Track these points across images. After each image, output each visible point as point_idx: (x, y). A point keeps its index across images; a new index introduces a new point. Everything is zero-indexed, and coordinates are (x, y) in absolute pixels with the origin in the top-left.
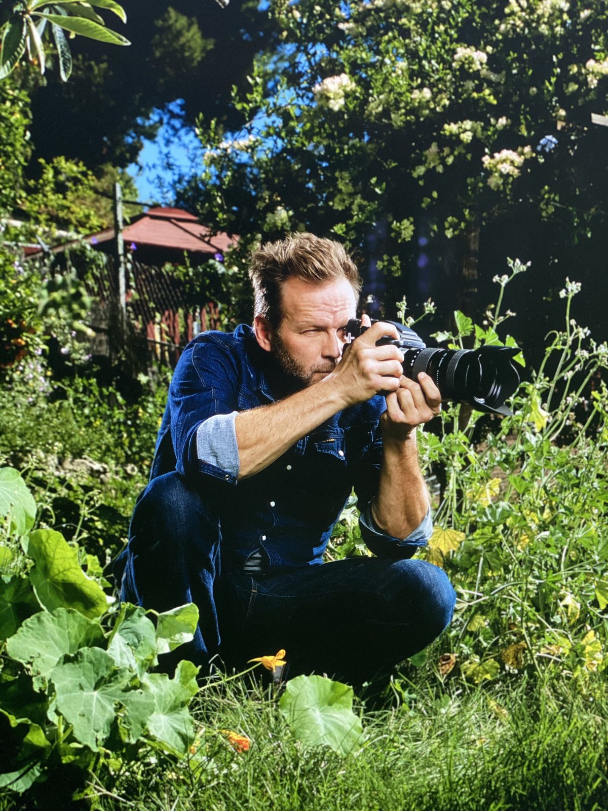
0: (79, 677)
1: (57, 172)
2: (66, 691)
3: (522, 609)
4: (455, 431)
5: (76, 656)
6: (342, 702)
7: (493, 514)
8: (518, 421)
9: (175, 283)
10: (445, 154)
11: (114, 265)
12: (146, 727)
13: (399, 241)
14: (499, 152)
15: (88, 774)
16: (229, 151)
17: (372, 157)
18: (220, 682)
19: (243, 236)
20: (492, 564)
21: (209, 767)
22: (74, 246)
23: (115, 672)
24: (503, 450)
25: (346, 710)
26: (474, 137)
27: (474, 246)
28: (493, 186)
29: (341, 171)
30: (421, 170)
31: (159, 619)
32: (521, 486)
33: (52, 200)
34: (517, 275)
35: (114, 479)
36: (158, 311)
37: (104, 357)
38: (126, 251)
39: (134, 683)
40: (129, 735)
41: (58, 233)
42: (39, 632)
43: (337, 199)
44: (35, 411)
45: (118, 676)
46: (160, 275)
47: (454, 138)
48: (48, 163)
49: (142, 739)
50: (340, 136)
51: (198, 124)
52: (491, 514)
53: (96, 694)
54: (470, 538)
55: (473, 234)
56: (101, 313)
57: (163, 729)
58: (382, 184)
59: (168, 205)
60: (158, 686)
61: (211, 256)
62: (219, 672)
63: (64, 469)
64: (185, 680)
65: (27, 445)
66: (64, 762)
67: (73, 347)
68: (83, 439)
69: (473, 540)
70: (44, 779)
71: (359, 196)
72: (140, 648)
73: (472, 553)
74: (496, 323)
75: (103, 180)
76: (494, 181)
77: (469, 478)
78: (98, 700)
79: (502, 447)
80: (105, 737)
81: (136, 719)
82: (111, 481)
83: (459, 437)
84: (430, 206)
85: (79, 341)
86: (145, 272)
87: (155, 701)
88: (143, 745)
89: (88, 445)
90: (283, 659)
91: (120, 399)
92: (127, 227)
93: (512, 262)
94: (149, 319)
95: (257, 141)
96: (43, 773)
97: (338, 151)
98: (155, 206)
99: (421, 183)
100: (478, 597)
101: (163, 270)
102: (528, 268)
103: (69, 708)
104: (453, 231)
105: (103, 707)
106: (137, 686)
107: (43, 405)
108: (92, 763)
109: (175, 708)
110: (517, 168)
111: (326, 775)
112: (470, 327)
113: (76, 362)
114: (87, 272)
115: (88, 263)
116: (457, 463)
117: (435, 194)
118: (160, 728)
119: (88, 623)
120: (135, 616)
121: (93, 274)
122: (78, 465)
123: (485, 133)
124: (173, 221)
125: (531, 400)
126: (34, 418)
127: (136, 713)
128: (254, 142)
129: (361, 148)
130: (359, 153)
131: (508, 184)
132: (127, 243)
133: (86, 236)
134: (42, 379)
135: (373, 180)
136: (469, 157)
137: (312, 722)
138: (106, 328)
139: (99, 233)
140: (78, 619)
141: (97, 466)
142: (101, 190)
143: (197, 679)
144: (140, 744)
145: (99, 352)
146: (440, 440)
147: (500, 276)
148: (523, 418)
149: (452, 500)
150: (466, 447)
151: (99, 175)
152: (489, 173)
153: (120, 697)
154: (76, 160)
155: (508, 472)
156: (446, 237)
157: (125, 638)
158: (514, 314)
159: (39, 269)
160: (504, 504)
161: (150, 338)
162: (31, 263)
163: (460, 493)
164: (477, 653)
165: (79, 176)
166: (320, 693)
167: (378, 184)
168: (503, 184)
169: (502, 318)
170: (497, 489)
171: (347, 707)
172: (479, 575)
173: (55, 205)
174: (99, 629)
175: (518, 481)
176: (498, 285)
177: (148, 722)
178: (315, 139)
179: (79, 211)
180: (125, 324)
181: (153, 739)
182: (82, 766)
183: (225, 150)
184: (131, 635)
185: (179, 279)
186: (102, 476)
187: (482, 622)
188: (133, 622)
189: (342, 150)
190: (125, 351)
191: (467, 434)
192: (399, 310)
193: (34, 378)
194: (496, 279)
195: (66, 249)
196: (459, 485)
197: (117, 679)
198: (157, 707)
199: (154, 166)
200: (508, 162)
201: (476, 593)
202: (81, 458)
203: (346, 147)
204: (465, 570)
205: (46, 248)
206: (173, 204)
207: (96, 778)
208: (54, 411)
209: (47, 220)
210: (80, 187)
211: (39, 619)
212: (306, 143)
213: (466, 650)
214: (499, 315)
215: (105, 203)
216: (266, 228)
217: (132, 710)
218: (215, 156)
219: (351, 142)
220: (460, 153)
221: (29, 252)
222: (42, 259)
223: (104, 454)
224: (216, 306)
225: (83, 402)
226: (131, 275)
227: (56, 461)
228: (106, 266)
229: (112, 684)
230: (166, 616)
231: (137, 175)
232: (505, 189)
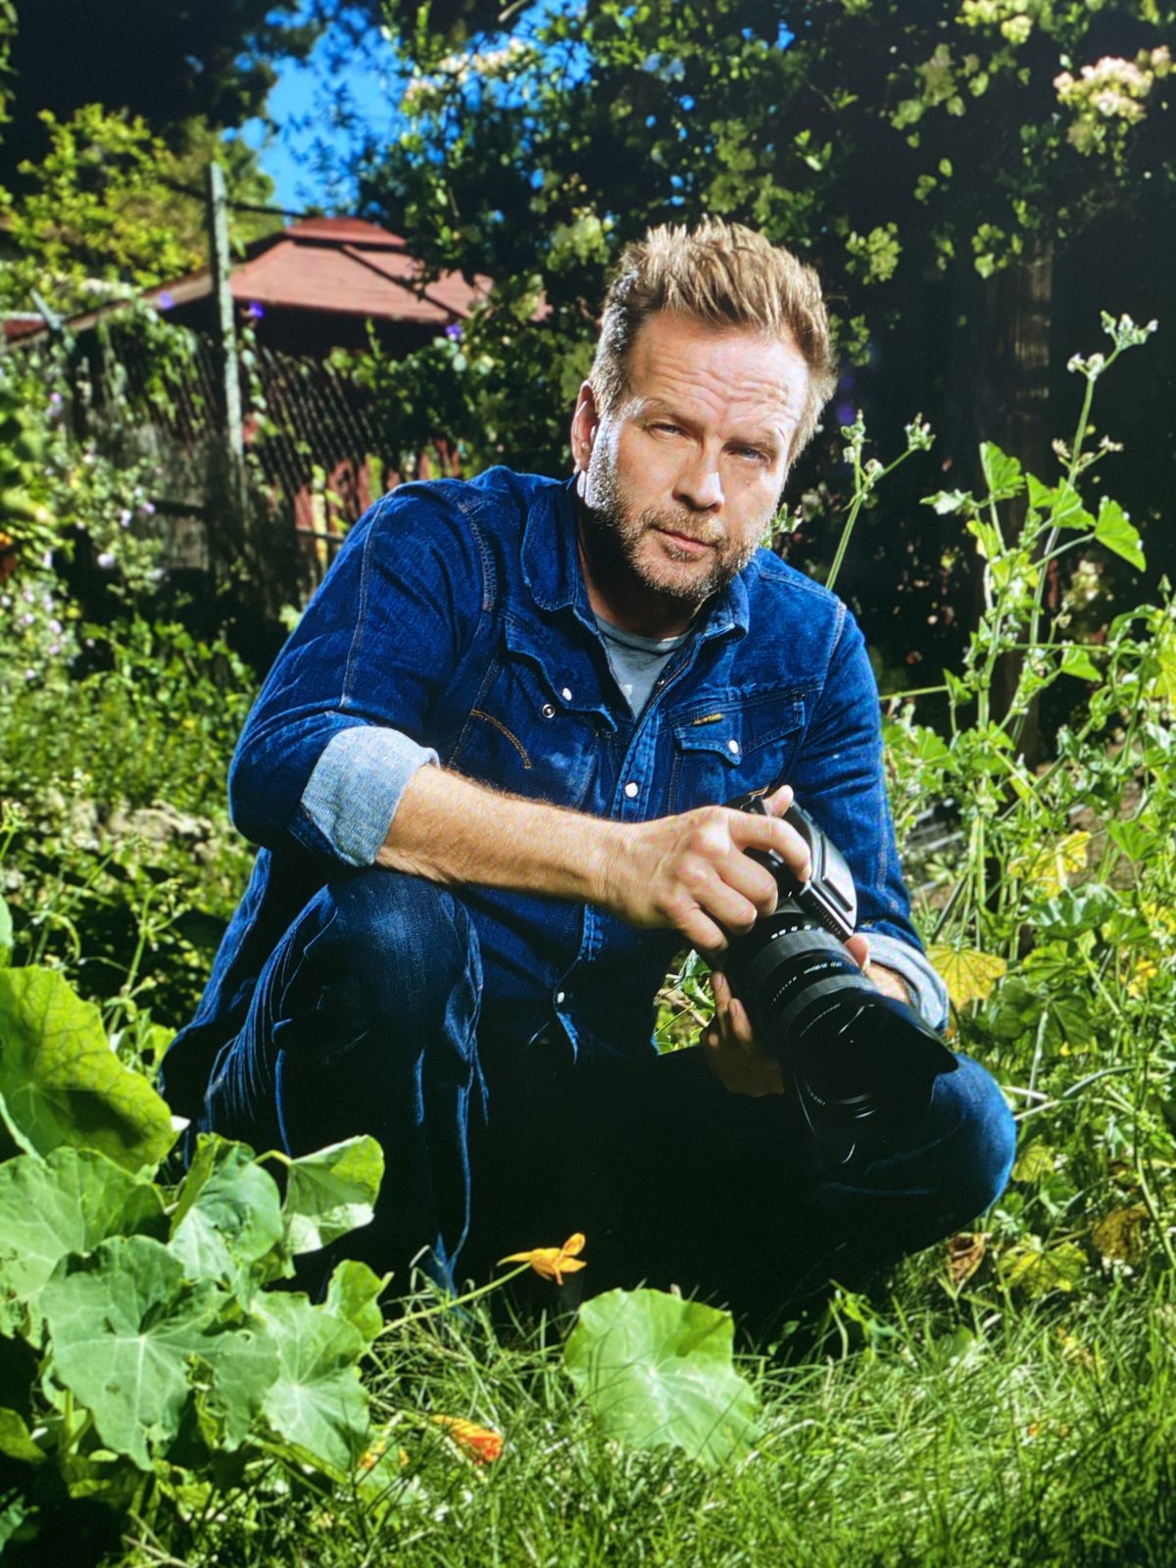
0: (105, 1304)
1: (82, 142)
2: (75, 1335)
3: (1137, 1128)
4: (979, 723)
5: (95, 1258)
6: (709, 1349)
7: (1067, 911)
8: (1128, 697)
9: (356, 395)
10: (967, 72)
11: (212, 358)
12: (262, 1412)
13: (866, 280)
14: (1094, 64)
15: (129, 1520)
16: (464, 77)
17: (796, 83)
18: (436, 1310)
19: (499, 280)
20: (1069, 1028)
21: (405, 1500)
22: (120, 313)
23: (186, 1292)
24: (1094, 766)
25: (720, 1367)
26: (1035, 28)
27: (1041, 289)
28: (1080, 144)
29: (725, 119)
30: (911, 111)
31: (293, 1173)
32: (1136, 843)
33: (71, 209)
34: (1123, 352)
35: (226, 854)
36: (319, 463)
37: (198, 572)
38: (240, 322)
39: (230, 1315)
40: (221, 1430)
41: (87, 285)
42: (15, 1202)
43: (716, 186)
44: (42, 700)
45: (193, 1300)
46: (320, 376)
47: (987, 33)
48: (61, 120)
49: (250, 1439)
50: (721, 33)
51: (388, 16)
52: (1062, 912)
53: (143, 1341)
54: (1019, 969)
55: (1038, 263)
56: (187, 468)
57: (299, 1415)
58: (822, 147)
59: (341, 212)
60: (285, 1320)
61: (439, 329)
62: (431, 1287)
63: (111, 832)
64: (352, 1306)
65: (24, 778)
66: (74, 1494)
67: (125, 548)
68: (154, 762)
69: (1025, 973)
70: (30, 1533)
71: (768, 180)
72: (244, 1235)
73: (1025, 1002)
74: (1075, 470)
75: (188, 159)
76: (1084, 134)
77: (1015, 833)
78: (148, 1354)
79: (1091, 758)
80: (166, 1436)
81: (238, 1396)
82: (219, 858)
83: (991, 736)
84: (933, 194)
85: (140, 537)
86: (283, 369)
87: (279, 1354)
88: (254, 1453)
89: (165, 777)
90: (578, 1257)
91: (238, 668)
92: (239, 267)
93: (1113, 322)
94: (297, 481)
95: (527, 53)
96: (28, 1520)
97: (715, 70)
98: (312, 215)
99: (913, 141)
100: (1036, 1103)
101: (326, 364)
102: (1151, 335)
103: (83, 1373)
104: (995, 261)
105: (161, 1372)
106: (237, 1322)
107: (62, 686)
108: (138, 1495)
109: (327, 1368)
110: (1138, 100)
111: (672, 1514)
112: (1017, 479)
113: (132, 585)
114: (149, 375)
115: (152, 353)
116: (987, 799)
117: (946, 167)
118: (293, 1414)
119: (128, 1183)
120: (230, 1163)
121: (165, 380)
122: (144, 822)
123: (1060, 19)
124: (350, 249)
125: (1158, 645)
126: (39, 716)
127: (237, 1383)
128: (521, 57)
129: (771, 64)
130: (766, 74)
131: (1117, 138)
132: (240, 304)
133: (150, 291)
134: (54, 625)
135: (804, 137)
136: (1024, 75)
137: (641, 1393)
138: (200, 504)
139: (178, 281)
140: (106, 1174)
141: (187, 824)
142: (182, 181)
143: (380, 1301)
144: (250, 1453)
145: (184, 560)
146: (947, 742)
147: (1085, 357)
148: (1141, 688)
149: (975, 884)
150: (1006, 761)
151: (179, 145)
152: (1071, 114)
153: (197, 1347)
154: (125, 112)
155: (1107, 815)
156: (978, 275)
157: (210, 1214)
158: (1118, 447)
159: (39, 373)
160: (1097, 889)
161: (303, 527)
162: (20, 356)
163: (994, 868)
164: (1034, 1231)
165: (134, 151)
166: (658, 1328)
167: (815, 146)
168: (1106, 138)
169: (1089, 457)
170: (1081, 857)
171: (720, 1358)
172: (1038, 1054)
173: (79, 220)
174: (153, 1195)
175: (1129, 832)
176: (1080, 377)
177: (265, 1403)
178: (663, 43)
179: (137, 233)
180: (244, 496)
181: (276, 1439)
182: (114, 1502)
183: (452, 76)
184: (223, 1207)
185: (365, 386)
186: (200, 847)
187: (1047, 1159)
188: (225, 1176)
189: (726, 69)
190: (246, 558)
191: (1008, 730)
192: (848, 443)
193: (37, 625)
194: (1075, 363)
195: (102, 323)
196: (992, 849)
197: (190, 1306)
198: (284, 1367)
199: (308, 123)
200: (1116, 87)
201: (1030, 1094)
202: (149, 806)
203: (736, 60)
204: (1008, 1043)
205: (55, 321)
206: (352, 209)
207: (147, 1532)
208: (85, 700)
209: (62, 257)
210: (136, 177)
211: (15, 1173)
212: (641, 54)
213: (1009, 1223)
214: (1084, 450)
215: (193, 211)
216: (552, 261)
217: (227, 1376)
218: (432, 91)
219: (747, 51)
220: (1002, 68)
221: (18, 331)
222: (46, 347)
223: (203, 797)
224: (452, 449)
225: (152, 677)
226: (254, 379)
227: (93, 814)
228: (195, 358)
229: (180, 1318)
230: (307, 1165)
231: (264, 146)
232: (1109, 151)
